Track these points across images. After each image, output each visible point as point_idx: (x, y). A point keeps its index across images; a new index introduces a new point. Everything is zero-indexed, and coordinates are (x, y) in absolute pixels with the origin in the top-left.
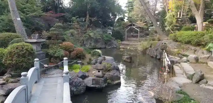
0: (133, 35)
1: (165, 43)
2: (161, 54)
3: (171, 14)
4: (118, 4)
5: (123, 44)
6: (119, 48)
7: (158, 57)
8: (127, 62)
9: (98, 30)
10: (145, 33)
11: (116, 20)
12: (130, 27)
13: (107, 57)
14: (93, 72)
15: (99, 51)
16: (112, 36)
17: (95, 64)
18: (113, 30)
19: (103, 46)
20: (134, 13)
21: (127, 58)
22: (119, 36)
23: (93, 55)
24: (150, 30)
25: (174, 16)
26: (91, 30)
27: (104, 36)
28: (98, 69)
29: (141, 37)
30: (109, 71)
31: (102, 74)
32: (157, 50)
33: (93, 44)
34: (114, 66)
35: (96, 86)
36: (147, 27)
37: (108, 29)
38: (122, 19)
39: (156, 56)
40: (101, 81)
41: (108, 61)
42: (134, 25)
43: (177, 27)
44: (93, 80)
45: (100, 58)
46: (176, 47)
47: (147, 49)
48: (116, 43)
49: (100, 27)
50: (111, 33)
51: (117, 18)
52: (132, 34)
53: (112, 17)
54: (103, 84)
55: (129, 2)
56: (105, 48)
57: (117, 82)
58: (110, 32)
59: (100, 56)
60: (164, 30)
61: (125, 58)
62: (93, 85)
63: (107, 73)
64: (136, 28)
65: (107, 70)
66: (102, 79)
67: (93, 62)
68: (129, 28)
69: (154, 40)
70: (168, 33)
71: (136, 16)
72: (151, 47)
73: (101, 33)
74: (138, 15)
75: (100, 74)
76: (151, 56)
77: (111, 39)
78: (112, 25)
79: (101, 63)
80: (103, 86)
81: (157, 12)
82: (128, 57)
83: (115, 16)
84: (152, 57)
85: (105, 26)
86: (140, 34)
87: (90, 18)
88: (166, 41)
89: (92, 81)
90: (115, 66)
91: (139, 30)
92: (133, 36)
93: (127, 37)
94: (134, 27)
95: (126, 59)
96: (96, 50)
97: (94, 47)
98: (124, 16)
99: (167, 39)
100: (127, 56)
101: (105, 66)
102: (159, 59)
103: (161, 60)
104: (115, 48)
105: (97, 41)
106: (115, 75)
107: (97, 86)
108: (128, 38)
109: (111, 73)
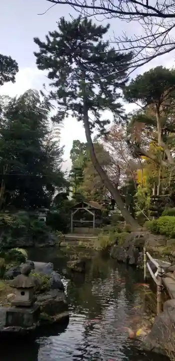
0: (82, 223)
1: (141, 236)
2: (136, 255)
3: (142, 191)
4: (59, 170)
5: (67, 240)
6: (60, 246)
7: (131, 262)
8: (78, 272)
9: (21, 212)
10: (103, 220)
11: (53, 198)
12: (78, 209)
13: (36, 264)
14: (10, 295)
15: (21, 250)
16: (48, 223)
17: (12, 278)
18: (49, 213)
19: (30, 243)
20: (83, 188)
21: (77, 265)
22: (59, 224)
23: (9, 260)
24: (110, 215)
25: (146, 194)
26: (7, 213)
27: (32, 224)
28: (22, 288)
29: (97, 226)
30: (43, 291)
31: (30, 299)
32: (128, 248)
33: (9, 239)
34: (54, 281)
35: (14, 328)
36: (106, 210)
37: (41, 211)
38: (64, 196)
39: (128, 259)
40: (26, 316)
41: (40, 270)
42: (86, 205)
43: (153, 212)
44: (8, 313)
45: (23, 266)
46: (158, 244)
47: (109, 247)
48: (54, 236)
49: (24, 209)
50: (45, 218)
51: (55, 195)
52: (81, 221)
53: (47, 192)
54: (30, 324)
55: (77, 169)
56: (33, 246)
57: (61, 315)
58: (43, 218)
59: (22, 260)
60: (133, 216)
61: (72, 264)
62: (6, 326)
63: (40, 297)
64: (88, 211)
65: (37, 290)
66: (30, 311)
67: (9, 273)
68: (76, 211)
69: (120, 232)
70: (141, 220)
71: (86, 193)
72: (116, 243)
73: (27, 217)
74: (89, 191)
75: (25, 298)
76: (118, 260)
77: (45, 229)
78: (47, 206)
79: (27, 273)
80: (32, 328)
81: (119, 188)
82: (79, 261)
83: (52, 191)
84: (120, 262)
85: (35, 208)
86: (95, 222)
87: (7, 191)
88: (138, 231)
89: (5, 317)
90: (56, 281)
91: (93, 214)
92: (84, 225)
93: (74, 226)
94: (86, 209)
95: (74, 266)
96: (17, 249)
97: (12, 245)
98: (68, 190)
99: (142, 231)
100: (77, 259)
101: (36, 282)
102: (134, 266)
103: (137, 266)
104: (52, 246)
105: (17, 233)
106: (57, 299)
107: (17, 329)
108: (75, 228)
109: (48, 296)
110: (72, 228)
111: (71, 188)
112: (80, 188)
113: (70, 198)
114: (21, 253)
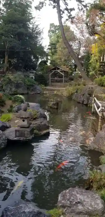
0: (57, 80)
1: (92, 88)
2: (88, 99)
3: (95, 59)
4: (41, 45)
5: (48, 90)
6: (43, 94)
7: (85, 103)
8: (54, 108)
9: (19, 73)
10: (69, 77)
11: (38, 64)
12: (54, 71)
13: (30, 104)
14: (16, 121)
15: (21, 96)
16: (35, 80)
17: (17, 112)
18: (36, 74)
19: (26, 92)
20: (57, 57)
21: (54, 104)
22: (42, 80)
23: (15, 101)
24: (73, 75)
25: (97, 61)
26: (10, 74)
27: (26, 80)
28: (23, 118)
29: (66, 81)
30: (35, 119)
31: (28, 123)
32: (84, 95)
33: (13, 89)
34: (41, 114)
35: (20, 138)
36: (71, 71)
37: (30, 72)
38: (45, 62)
39: (83, 102)
40: (26, 132)
41: (33, 107)
42: (58, 69)
43: (100, 72)
44: (16, 131)
45: (23, 105)
46: (102, 92)
47: (72, 94)
48: (40, 88)
49: (21, 71)
50: (34, 77)
51: (39, 62)
52: (56, 79)
53: (34, 60)
54: (29, 136)
55: (52, 44)
56: (28, 94)
57: (45, 132)
58: (32, 77)
59: (22, 102)
60: (88, 75)
61: (51, 104)
62: (16, 137)
63: (33, 122)
64: (60, 72)
65: (32, 118)
66: (29, 130)
67: (15, 109)
68: (52, 73)
69: (79, 85)
70: (92, 78)
71: (59, 60)
72: (77, 92)
73: (23, 76)
74: (61, 59)
75: (25, 123)
76: (77, 102)
77: (34, 84)
78: (34, 69)
79: (25, 110)
80: (29, 138)
81: (80, 57)
82: (55, 102)
83: (37, 59)
84: (79, 103)
85: (27, 71)
86: (64, 79)
87: (10, 60)
88: (90, 85)
89: (14, 133)
91: (63, 74)
93: (52, 82)
95: (52, 105)
96: (18, 95)
97: (15, 93)
98: (47, 59)
99: (93, 84)
100: (53, 101)
101: (30, 114)
102: (86, 105)
103: (88, 105)
104: (38, 94)
105: (18, 86)
106: (43, 123)
107: (22, 139)
109: (38, 122)
110: (50, 83)
111: (49, 58)
112: (55, 57)
113: (48, 64)
114: (21, 98)
